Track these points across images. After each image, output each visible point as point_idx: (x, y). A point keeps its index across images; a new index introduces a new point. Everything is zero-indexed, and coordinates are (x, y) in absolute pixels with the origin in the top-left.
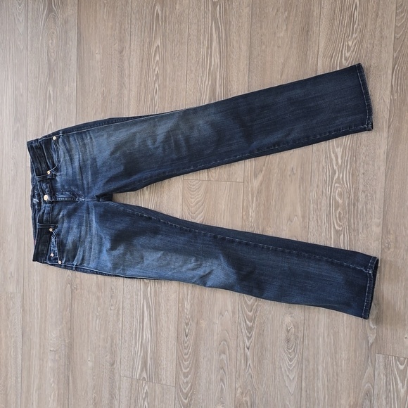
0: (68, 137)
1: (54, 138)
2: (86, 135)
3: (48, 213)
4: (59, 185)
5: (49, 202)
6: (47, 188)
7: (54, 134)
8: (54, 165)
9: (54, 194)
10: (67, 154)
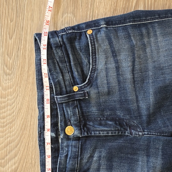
0: (116, 31)
1: (90, 32)
2: (148, 29)
3: (75, 157)
4: (94, 110)
5: (77, 139)
6: (74, 114)
7: (89, 25)
8: (84, 78)
9: (85, 125)
10: (111, 59)
